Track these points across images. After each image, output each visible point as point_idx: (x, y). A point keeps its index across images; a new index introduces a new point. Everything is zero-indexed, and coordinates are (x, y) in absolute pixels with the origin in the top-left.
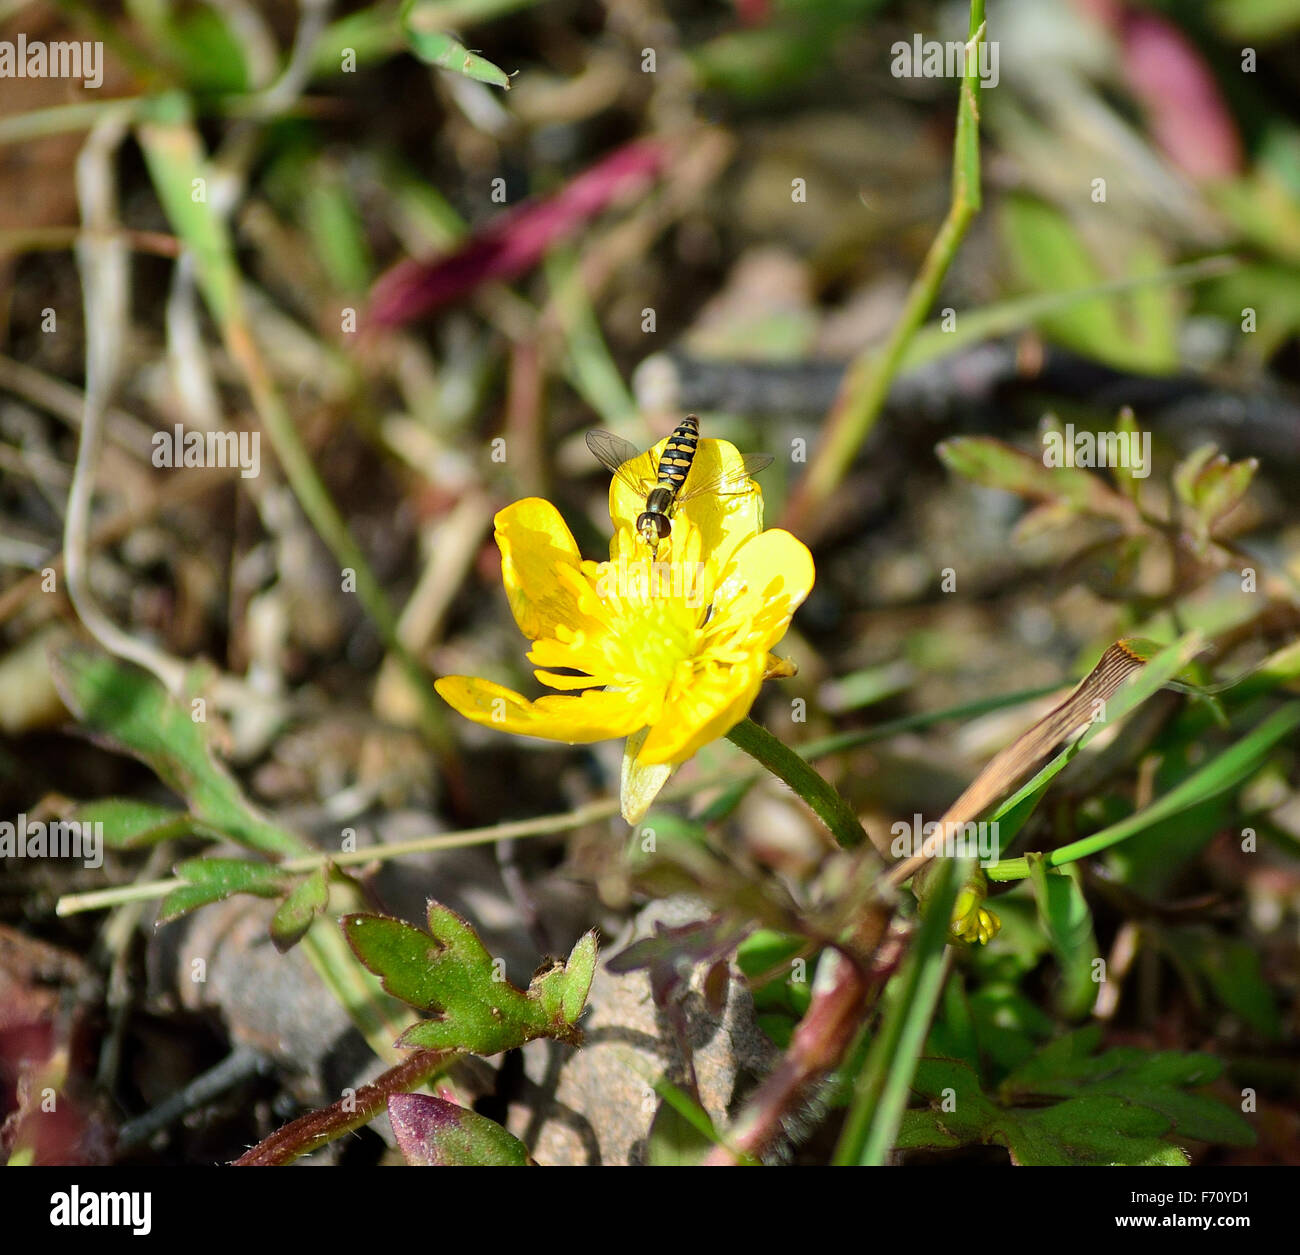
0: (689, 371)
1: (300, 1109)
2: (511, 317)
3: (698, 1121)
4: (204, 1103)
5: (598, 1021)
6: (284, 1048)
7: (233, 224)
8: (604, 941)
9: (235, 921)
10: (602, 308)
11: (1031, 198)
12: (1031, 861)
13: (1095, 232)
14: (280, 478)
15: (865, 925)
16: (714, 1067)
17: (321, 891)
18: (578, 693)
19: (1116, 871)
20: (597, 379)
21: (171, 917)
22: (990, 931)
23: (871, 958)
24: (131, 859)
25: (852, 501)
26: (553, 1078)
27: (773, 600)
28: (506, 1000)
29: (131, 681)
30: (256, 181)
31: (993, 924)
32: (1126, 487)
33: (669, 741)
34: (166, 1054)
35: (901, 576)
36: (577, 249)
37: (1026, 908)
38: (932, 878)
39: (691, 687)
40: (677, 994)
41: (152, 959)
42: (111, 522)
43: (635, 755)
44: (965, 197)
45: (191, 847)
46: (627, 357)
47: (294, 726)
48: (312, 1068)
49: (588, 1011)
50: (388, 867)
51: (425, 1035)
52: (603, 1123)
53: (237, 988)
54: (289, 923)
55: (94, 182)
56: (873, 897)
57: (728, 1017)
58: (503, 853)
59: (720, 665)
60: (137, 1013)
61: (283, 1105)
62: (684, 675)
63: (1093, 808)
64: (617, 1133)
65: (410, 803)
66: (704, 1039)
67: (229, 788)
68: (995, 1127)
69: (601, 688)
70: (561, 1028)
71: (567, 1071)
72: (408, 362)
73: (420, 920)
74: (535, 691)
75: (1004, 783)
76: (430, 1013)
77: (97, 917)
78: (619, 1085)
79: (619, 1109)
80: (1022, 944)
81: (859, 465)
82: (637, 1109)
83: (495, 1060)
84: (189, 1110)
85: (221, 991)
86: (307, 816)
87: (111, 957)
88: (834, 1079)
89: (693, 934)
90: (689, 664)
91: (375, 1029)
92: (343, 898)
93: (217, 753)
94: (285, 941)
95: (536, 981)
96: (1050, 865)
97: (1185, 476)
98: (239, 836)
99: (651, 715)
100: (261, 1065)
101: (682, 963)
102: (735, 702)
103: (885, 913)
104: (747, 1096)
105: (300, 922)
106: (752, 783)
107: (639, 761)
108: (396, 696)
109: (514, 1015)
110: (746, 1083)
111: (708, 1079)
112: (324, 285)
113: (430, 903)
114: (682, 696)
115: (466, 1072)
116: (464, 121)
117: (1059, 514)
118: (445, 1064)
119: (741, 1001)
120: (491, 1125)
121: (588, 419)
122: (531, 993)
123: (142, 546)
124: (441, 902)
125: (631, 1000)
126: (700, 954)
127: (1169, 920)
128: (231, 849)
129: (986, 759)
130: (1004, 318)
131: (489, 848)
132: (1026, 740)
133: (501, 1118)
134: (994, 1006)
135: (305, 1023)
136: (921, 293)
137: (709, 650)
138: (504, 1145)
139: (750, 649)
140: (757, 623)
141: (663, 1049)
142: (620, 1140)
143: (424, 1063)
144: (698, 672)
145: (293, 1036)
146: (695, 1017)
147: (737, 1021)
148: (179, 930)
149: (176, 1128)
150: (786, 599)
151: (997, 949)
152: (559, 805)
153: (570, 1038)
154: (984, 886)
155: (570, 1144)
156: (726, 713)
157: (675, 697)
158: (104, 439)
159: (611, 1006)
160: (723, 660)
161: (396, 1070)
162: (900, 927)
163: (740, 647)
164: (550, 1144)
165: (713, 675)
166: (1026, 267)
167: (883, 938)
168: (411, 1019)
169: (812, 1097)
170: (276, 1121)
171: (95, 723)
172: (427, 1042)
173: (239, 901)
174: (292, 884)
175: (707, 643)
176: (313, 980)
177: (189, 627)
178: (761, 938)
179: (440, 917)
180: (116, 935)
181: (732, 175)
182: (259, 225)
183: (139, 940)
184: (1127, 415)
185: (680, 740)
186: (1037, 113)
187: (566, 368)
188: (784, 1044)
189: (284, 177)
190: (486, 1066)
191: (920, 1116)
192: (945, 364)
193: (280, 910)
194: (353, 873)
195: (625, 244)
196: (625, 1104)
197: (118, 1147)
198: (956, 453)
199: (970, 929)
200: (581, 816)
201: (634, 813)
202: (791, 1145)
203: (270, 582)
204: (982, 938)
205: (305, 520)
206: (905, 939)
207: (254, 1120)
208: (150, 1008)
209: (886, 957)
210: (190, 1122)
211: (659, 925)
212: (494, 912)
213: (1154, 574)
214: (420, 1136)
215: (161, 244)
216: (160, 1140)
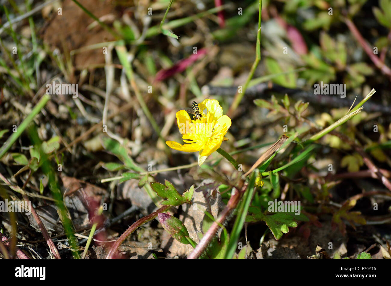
0: (211, 88)
1: (143, 216)
2: (181, 79)
3: (211, 218)
4: (127, 215)
5: (195, 200)
6: (141, 206)
7: (132, 63)
8: (196, 187)
9: (132, 184)
10: (197, 77)
11: (271, 58)
12: (269, 172)
13: (282, 64)
14: (141, 107)
15: (240, 183)
16: (215, 208)
17: (147, 178)
18: (190, 144)
19: (285, 174)
20: (195, 89)
21: (121, 183)
22: (262, 185)
23: (241, 189)
24: (115, 173)
25: (239, 111)
26: (187, 210)
27: (224, 127)
28: (178, 197)
29: (114, 142)
30: (136, 56)
31: (263, 183)
32: (286, 107)
33: (207, 152)
34: (120, 207)
35: (248, 124)
36: (192, 67)
37: (268, 180)
38: (252, 175)
39: (210, 142)
40: (208, 196)
41: (118, 190)
42: (111, 114)
43: (201, 154)
44: (258, 58)
45: (125, 171)
46: (200, 86)
47: (143, 150)
48: (146, 209)
49: (193, 199)
50: (159, 174)
51: (164, 203)
52: (196, 218)
53: (133, 195)
54: (141, 184)
55: (108, 56)
56: (242, 179)
57: (217, 199)
58: (179, 172)
59: (215, 139)
60: (115, 200)
61: (141, 215)
62: (209, 140)
63: (281, 163)
64: (198, 220)
65: (163, 163)
66: (213, 203)
67: (131, 161)
68: (263, 218)
69: (195, 143)
70: (188, 202)
71: (190, 209)
72: (162, 87)
73: (163, 183)
74: (183, 143)
75: (264, 159)
76: (166, 199)
77: (108, 183)
78: (198, 211)
79: (198, 215)
80: (269, 187)
81: (240, 105)
82: (201, 216)
83: (177, 207)
84: (124, 216)
85: (130, 196)
86: (145, 165)
87: (111, 190)
88: (235, 210)
89: (210, 185)
90: (210, 138)
91: (156, 202)
92: (151, 179)
93: (129, 155)
94: (140, 187)
95: (184, 193)
96: (272, 173)
97: (297, 105)
98: (133, 169)
99: (203, 148)
100: (137, 208)
101: (208, 190)
102: (218, 145)
103: (244, 181)
104: (220, 213)
105: (143, 184)
106: (221, 159)
107: (201, 155)
108: (161, 145)
109: (180, 199)
110: (220, 211)
111: (214, 211)
112: (148, 73)
113: (165, 180)
114: (209, 144)
115: (172, 209)
116: (172, 45)
117: (275, 112)
118: (168, 208)
119: (219, 197)
120: (176, 218)
121: (194, 97)
122: (183, 196)
123: (117, 119)
124: (167, 180)
125: (200, 197)
126: (212, 188)
127: (295, 183)
128: (132, 171)
129: (262, 155)
130: (265, 78)
131: (176, 171)
132: (268, 151)
133: (178, 217)
134: (264, 198)
135: (144, 201)
136: (251, 74)
137: (213, 136)
138: (178, 222)
139: (220, 136)
140: (221, 131)
141: (206, 205)
142: (199, 221)
143: (165, 208)
144: (211, 140)
145: (142, 203)
146: (211, 200)
147: (219, 200)
148: (123, 185)
149: (122, 219)
150: (227, 127)
151: (264, 188)
152: (188, 163)
153: (190, 203)
154: (261, 177)
155: (190, 222)
156: (216, 147)
157: (207, 144)
158: (110, 101)
159: (197, 198)
160: (216, 138)
161: (160, 209)
162: (246, 184)
163: (219, 136)
164: (187, 222)
165: (214, 140)
166: (270, 70)
167: (243, 186)
168: (163, 200)
169: (231, 213)
170: (139, 218)
171: (108, 150)
172: (165, 204)
173: (133, 180)
174: (142, 177)
175: (213, 135)
176: (146, 194)
177: (125, 133)
178: (222, 186)
179: (167, 182)
180: (112, 186)
181: (219, 54)
182: (137, 63)
183: (116, 187)
184: (286, 95)
185: (208, 151)
186: (272, 43)
187: (190, 89)
188: (226, 204)
189: (141, 55)
190: (176, 208)
191: (250, 216)
192: (255, 86)
193: (140, 182)
194: (152, 175)
195: (200, 66)
196: (200, 215)
197: (112, 223)
198: (257, 102)
199: (259, 184)
200: (192, 165)
201: (200, 164)
202: (227, 221)
203: (139, 125)
204: (261, 186)
205: (145, 115)
206: (247, 186)
207: (136, 218)
208: (118, 199)
209: (244, 189)
210: (125, 218)
211: (204, 184)
212: (178, 182)
213: (292, 123)
214: (164, 220)
215: (119, 67)
216: (119, 221)
